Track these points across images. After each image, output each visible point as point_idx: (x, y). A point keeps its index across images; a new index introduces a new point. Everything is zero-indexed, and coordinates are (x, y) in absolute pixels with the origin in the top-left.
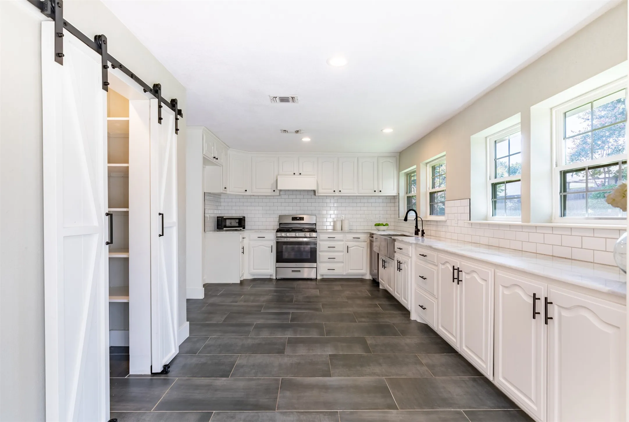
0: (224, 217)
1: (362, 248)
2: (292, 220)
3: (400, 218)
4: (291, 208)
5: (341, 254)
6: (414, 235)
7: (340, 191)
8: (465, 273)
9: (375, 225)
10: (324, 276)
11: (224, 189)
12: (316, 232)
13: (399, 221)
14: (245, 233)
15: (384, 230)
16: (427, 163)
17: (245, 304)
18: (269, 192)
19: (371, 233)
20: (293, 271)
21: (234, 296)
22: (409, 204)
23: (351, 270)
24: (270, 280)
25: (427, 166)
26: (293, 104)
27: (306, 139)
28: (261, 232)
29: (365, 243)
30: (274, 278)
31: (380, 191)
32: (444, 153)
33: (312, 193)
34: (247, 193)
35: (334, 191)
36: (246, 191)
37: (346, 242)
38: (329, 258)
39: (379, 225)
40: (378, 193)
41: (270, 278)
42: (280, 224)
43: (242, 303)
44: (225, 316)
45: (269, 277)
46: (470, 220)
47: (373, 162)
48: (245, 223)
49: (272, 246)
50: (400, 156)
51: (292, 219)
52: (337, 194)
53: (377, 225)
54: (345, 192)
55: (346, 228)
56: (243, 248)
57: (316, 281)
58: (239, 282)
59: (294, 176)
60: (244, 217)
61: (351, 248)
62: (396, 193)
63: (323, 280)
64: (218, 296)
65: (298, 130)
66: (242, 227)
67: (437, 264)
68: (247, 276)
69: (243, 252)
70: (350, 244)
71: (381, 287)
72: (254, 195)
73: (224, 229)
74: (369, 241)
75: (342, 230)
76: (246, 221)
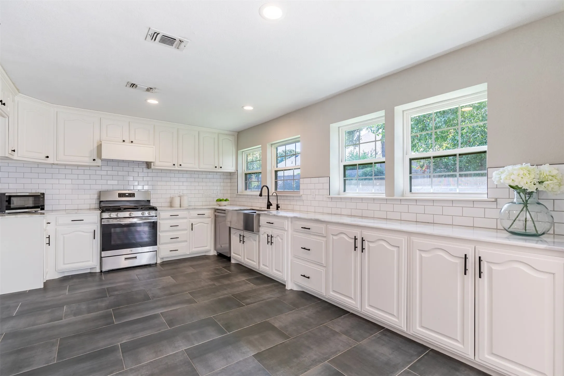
0: (6, 194)
1: (206, 225)
2: (119, 197)
3: (238, 194)
4: (116, 182)
5: (185, 232)
6: (266, 209)
7: (181, 165)
8: (368, 241)
9: (217, 201)
10: (164, 259)
11: (10, 152)
12: (156, 210)
13: (238, 196)
14: (48, 216)
15: (225, 206)
16: (272, 144)
17: (79, 318)
18: (87, 161)
19: (215, 208)
20: (126, 259)
21: (49, 311)
22: (246, 181)
23: (195, 248)
24: (92, 274)
25: (272, 147)
26: (176, 50)
27: (153, 101)
28: (76, 213)
29: (210, 219)
30: (98, 270)
31: (221, 167)
32: (299, 136)
33: (145, 166)
34: (49, 161)
35: (174, 165)
36: (48, 157)
37: (190, 220)
38: (172, 238)
39: (221, 201)
40: (219, 169)
41: (90, 273)
42: (101, 202)
43: (72, 319)
44: (56, 348)
45: (89, 271)
46: (330, 195)
47: (214, 138)
48: (44, 201)
49: (95, 230)
50: (238, 135)
51: (119, 195)
52: (177, 168)
53: (219, 200)
54: (186, 166)
55: (185, 204)
56: (49, 237)
57: (156, 266)
58: (42, 286)
59: (124, 143)
60: (43, 194)
61: (195, 226)
62: (235, 169)
63: (164, 264)
64: (14, 316)
65: (151, 87)
66: (39, 208)
67: (325, 236)
68: (54, 275)
69: (49, 244)
70: (193, 221)
71: (233, 261)
72: (57, 164)
73: (7, 211)
74: (213, 217)
75: (180, 206)
76: (45, 199)
